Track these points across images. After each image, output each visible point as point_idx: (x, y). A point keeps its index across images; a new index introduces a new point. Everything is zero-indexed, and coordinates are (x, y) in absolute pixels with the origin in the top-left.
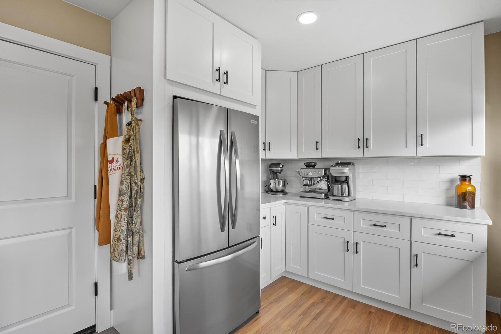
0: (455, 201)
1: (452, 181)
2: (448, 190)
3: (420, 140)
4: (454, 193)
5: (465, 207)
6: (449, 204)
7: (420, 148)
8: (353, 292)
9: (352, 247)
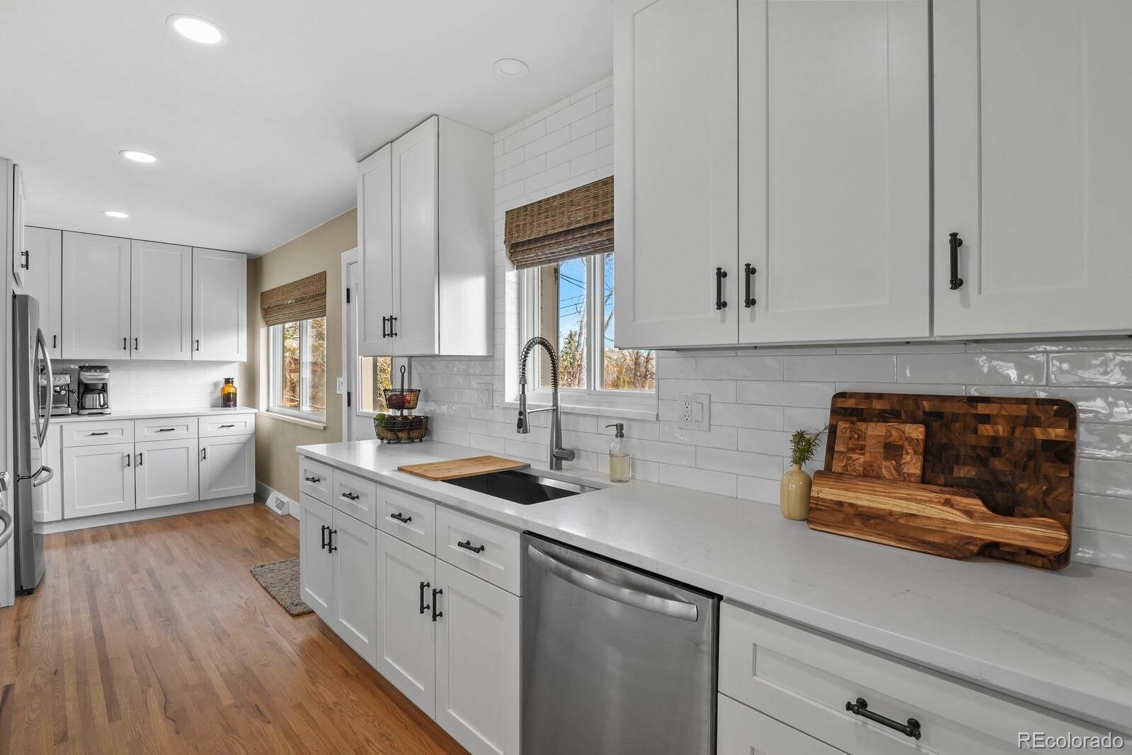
0: (220, 402)
1: (216, 384)
2: (212, 393)
3: (195, 345)
4: (219, 394)
5: (229, 406)
6: (214, 406)
7: (195, 352)
8: (135, 510)
9: (134, 460)
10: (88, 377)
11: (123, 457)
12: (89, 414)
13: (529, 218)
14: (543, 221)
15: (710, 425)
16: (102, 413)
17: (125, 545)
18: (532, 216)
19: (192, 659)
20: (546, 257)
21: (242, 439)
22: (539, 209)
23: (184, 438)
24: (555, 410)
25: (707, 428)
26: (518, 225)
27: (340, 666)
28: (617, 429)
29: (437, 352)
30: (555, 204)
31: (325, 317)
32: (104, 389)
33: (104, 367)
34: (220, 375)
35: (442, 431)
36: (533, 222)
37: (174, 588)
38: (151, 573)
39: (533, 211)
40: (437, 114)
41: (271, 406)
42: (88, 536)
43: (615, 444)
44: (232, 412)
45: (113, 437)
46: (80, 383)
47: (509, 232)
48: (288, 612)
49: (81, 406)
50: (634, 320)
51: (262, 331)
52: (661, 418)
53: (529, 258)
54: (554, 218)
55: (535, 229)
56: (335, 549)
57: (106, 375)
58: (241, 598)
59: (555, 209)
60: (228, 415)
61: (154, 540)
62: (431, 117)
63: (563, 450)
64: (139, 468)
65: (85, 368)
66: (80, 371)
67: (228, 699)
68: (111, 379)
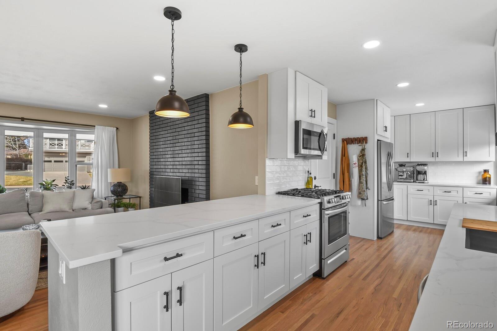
1: (480, 173)
2: (478, 177)
3: (465, 154)
4: (480, 178)
5: (486, 184)
6: (478, 183)
7: (465, 157)
8: (434, 224)
9: (433, 203)
10: (419, 168)
11: (429, 201)
12: (419, 183)
16: (423, 183)
17: (423, 235)
19: (400, 278)
21: (487, 201)
23: (456, 196)
32: (425, 173)
33: (426, 165)
34: (481, 168)
44: (488, 187)
45: (425, 192)
46: (416, 171)
49: (417, 180)
57: (426, 168)
60: (480, 188)
61: (433, 237)
64: (435, 206)
65: (419, 165)
66: (417, 166)
67: (395, 295)
68: (429, 170)
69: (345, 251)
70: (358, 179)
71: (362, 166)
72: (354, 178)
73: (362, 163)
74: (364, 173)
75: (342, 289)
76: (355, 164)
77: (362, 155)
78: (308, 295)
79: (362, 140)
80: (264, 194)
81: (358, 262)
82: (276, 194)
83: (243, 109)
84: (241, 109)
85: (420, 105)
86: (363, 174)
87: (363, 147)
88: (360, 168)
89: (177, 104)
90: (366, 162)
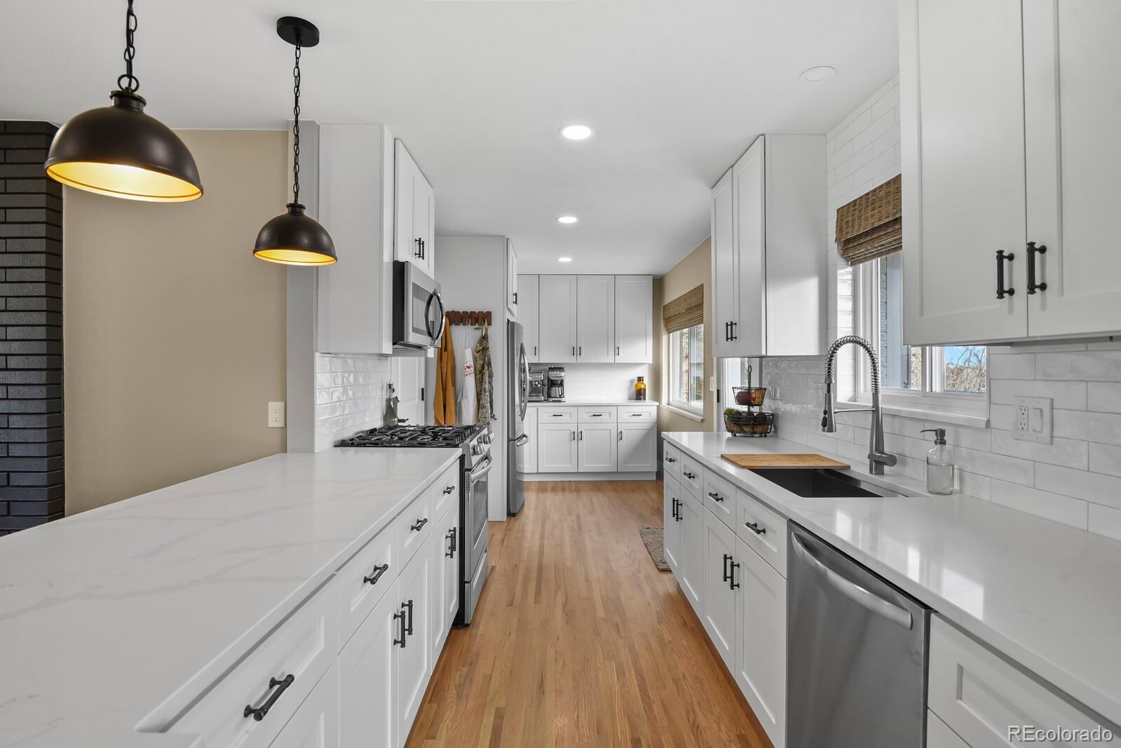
0: (634, 396)
1: (632, 381)
2: (630, 388)
3: (617, 351)
4: (634, 390)
5: (640, 399)
6: (630, 398)
7: (617, 356)
8: (578, 473)
9: (577, 436)
10: (552, 375)
11: (571, 433)
12: (553, 401)
13: (857, 212)
14: (869, 214)
15: (1052, 437)
16: (560, 401)
17: (570, 497)
18: (860, 211)
19: (587, 580)
20: (877, 251)
21: (646, 426)
22: (867, 202)
23: (608, 422)
24: (876, 410)
25: (1048, 440)
26: (848, 221)
27: (682, 617)
28: (936, 435)
29: (764, 353)
30: (882, 193)
31: (702, 325)
32: (561, 384)
33: (563, 368)
34: (634, 374)
35: (786, 427)
36: (861, 216)
37: (589, 531)
38: (578, 517)
39: (861, 205)
40: (763, 133)
41: (671, 400)
42: (550, 486)
43: (932, 450)
44: (644, 404)
45: (565, 418)
46: (549, 379)
47: (839, 230)
48: (657, 566)
49: (549, 396)
50: (922, 314)
51: (664, 338)
52: (993, 424)
53: (861, 253)
54: (880, 209)
55: (863, 223)
56: (681, 519)
57: (563, 374)
58: (628, 548)
59: (881, 199)
60: (639, 407)
61: (585, 496)
62: (758, 138)
63: (885, 454)
64: (580, 441)
65: (551, 369)
66: (549, 371)
67: (601, 613)
68: (566, 376)
69: (485, 554)
70: (474, 401)
71: (482, 372)
72: (466, 397)
73: (483, 367)
74: (487, 386)
75: (513, 635)
76: (469, 368)
77: (482, 349)
78: (458, 674)
79: (480, 319)
80: (310, 449)
81: (505, 570)
82: (335, 446)
83: (302, 207)
84: (295, 208)
85: (565, 260)
86: (484, 388)
87: (484, 332)
88: (478, 377)
89: (160, 151)
90: (489, 364)
